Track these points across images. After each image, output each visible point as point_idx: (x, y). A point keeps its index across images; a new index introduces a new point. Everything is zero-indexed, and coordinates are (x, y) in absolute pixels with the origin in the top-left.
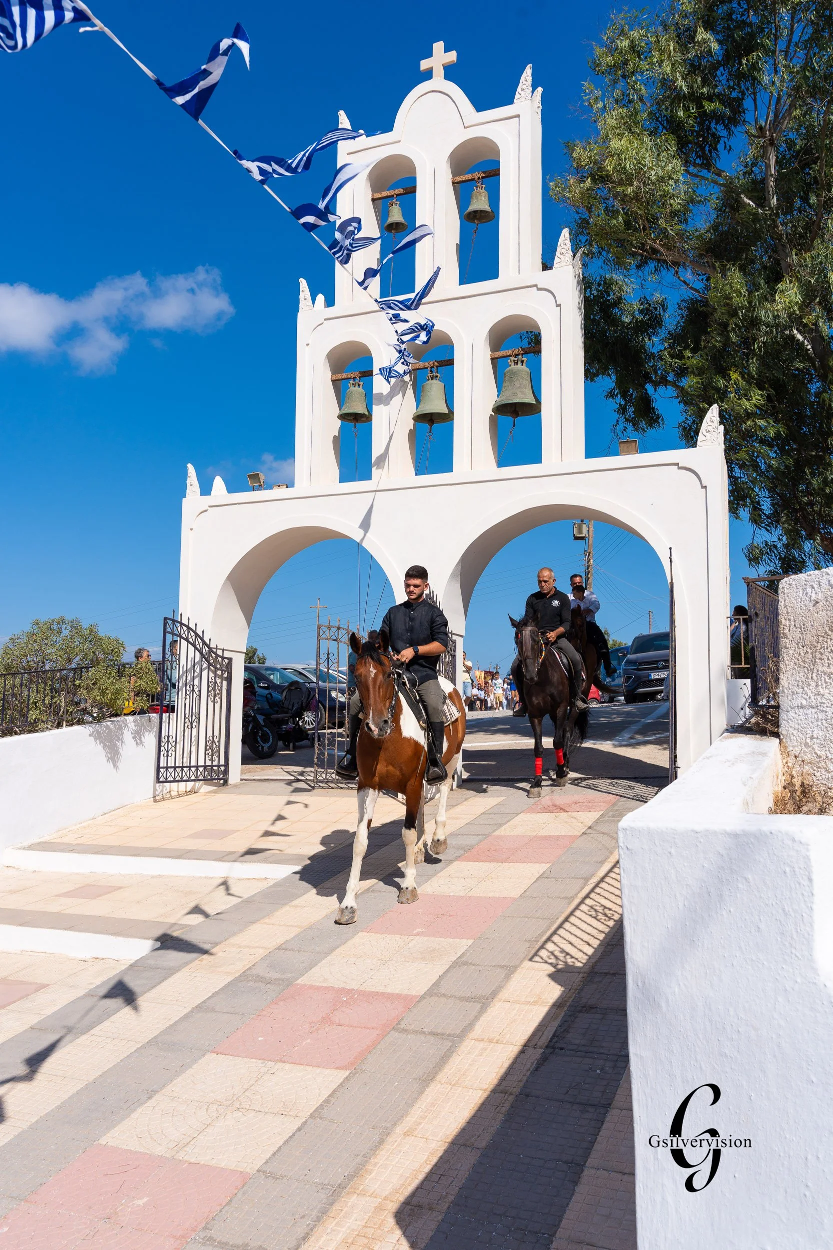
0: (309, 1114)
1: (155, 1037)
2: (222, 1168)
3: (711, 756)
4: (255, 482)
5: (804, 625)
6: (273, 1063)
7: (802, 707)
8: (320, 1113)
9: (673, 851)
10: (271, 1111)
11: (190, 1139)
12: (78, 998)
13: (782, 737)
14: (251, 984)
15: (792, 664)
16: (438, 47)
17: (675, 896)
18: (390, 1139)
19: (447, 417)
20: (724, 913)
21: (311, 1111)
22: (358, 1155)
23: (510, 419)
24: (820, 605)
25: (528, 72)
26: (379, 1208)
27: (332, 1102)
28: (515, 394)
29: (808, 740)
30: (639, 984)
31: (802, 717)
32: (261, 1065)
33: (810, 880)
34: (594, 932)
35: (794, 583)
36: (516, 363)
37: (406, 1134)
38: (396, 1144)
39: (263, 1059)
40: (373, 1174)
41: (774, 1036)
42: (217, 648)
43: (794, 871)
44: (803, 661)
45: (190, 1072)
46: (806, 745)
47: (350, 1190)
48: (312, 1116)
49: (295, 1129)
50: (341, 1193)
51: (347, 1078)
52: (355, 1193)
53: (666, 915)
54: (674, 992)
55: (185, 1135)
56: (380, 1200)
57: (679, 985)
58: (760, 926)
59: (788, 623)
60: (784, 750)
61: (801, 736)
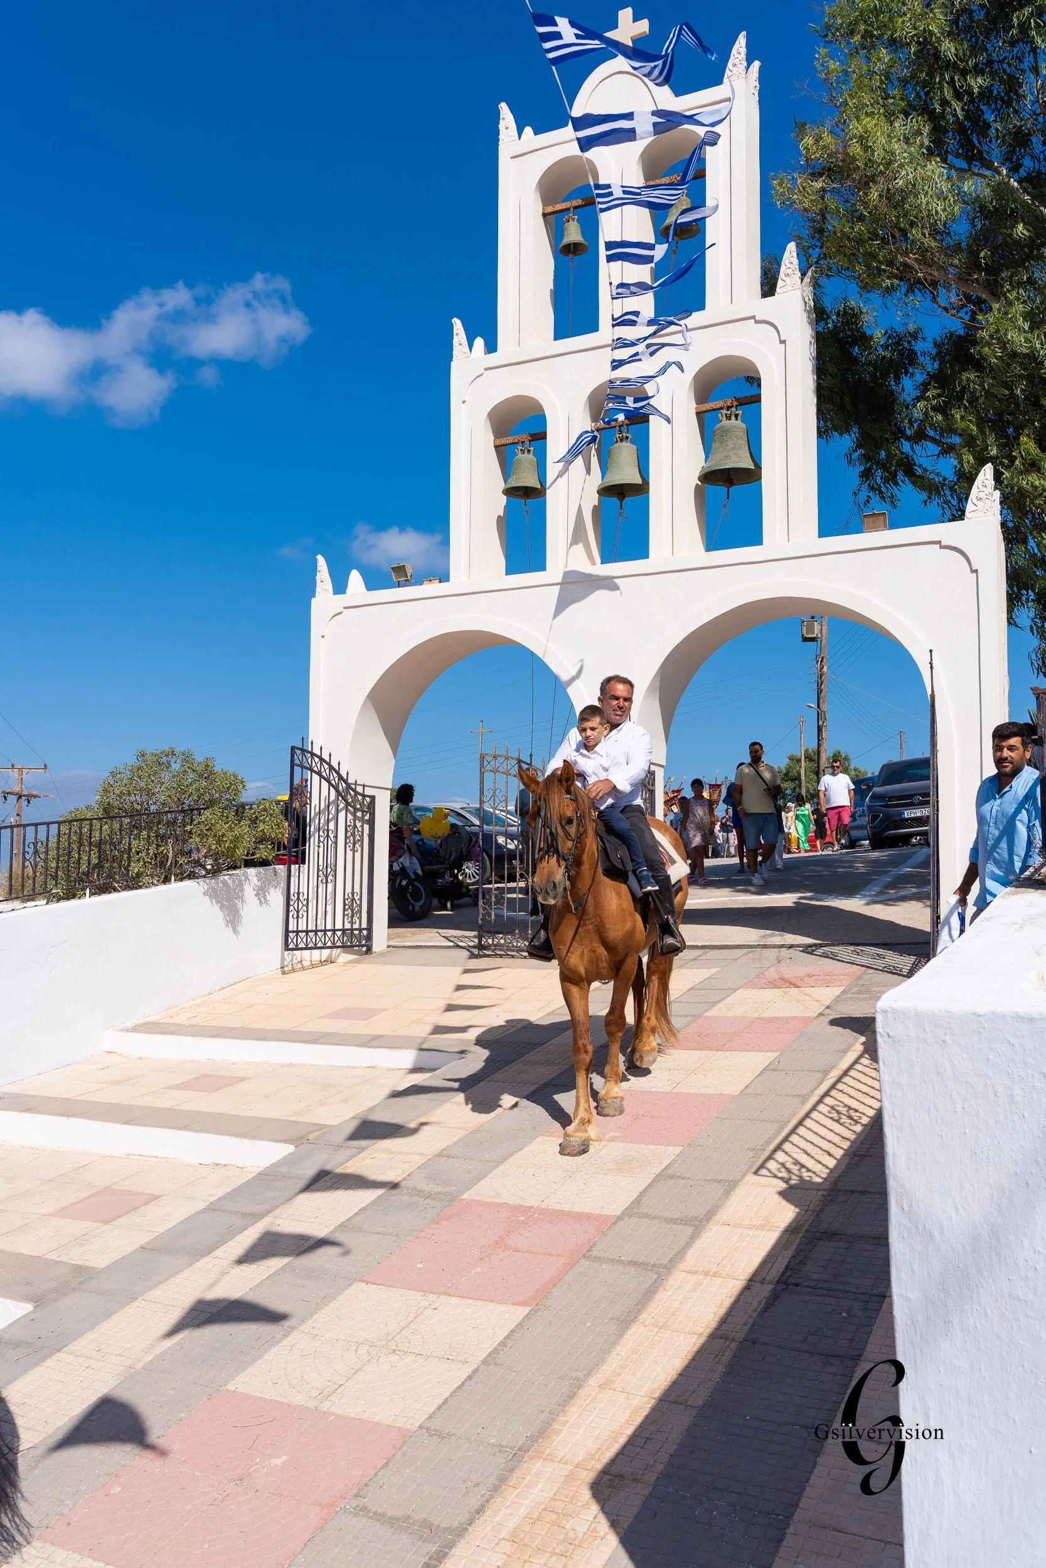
0: (481, 1359)
1: (291, 1262)
2: (376, 1423)
3: (992, 918)
4: (400, 576)
6: (436, 1296)
8: (495, 1358)
9: (948, 1038)
10: (434, 1354)
11: (337, 1387)
12: (198, 1213)
14: (406, 1198)
16: (625, 15)
17: (951, 1096)
18: (582, 1393)
19: (641, 489)
20: (1016, 1118)
21: (485, 1355)
22: (543, 1412)
23: (724, 489)
25: (741, 41)
26: (570, 1477)
27: (510, 1345)
28: (727, 457)
30: (905, 1207)
32: (420, 1298)
34: (836, 1139)
36: (729, 418)
37: (602, 1387)
38: (590, 1399)
39: (424, 1291)
40: (562, 1435)
42: (356, 784)
45: (334, 1305)
47: (534, 1454)
48: (485, 1362)
49: (465, 1377)
50: (523, 1458)
51: (527, 1315)
52: (540, 1457)
53: (939, 1120)
54: (951, 1218)
55: (330, 1381)
56: (571, 1467)
57: (957, 1209)
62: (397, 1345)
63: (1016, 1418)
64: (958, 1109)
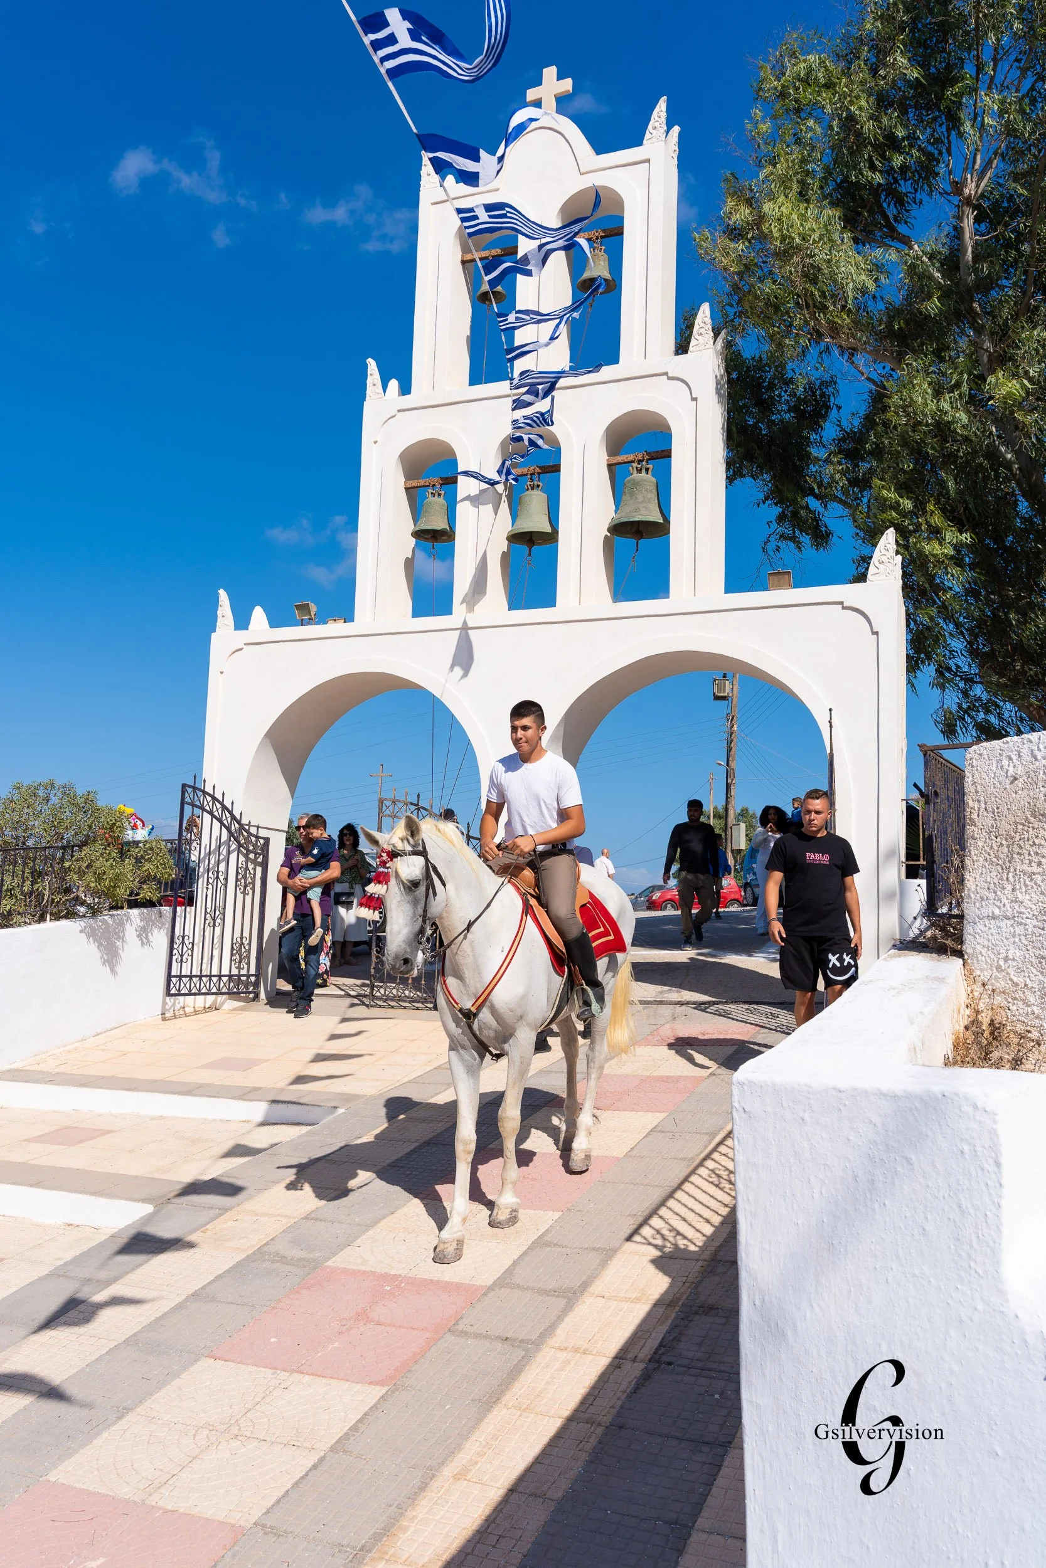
0: (329, 1445)
1: (135, 1335)
2: (207, 1519)
3: (871, 981)
4: (303, 614)
5: (998, 808)
6: (287, 1374)
7: (994, 918)
8: (345, 1444)
9: (807, 1116)
10: (279, 1440)
11: (168, 1476)
12: (40, 1279)
13: (966, 957)
14: (267, 1264)
15: (981, 859)
16: (550, 73)
17: (809, 1179)
18: (434, 1484)
19: (551, 537)
20: (876, 1206)
21: (334, 1441)
22: (390, 1506)
24: (1019, 783)
25: (662, 106)
27: (362, 1430)
28: (637, 510)
29: (1001, 963)
30: (757, 1302)
31: (993, 931)
32: (271, 1376)
33: (998, 1165)
35: (985, 752)
36: (639, 471)
37: (457, 1477)
38: (442, 1491)
39: (275, 1368)
40: (409, 1533)
41: (943, 1385)
42: (249, 825)
43: (975, 1151)
44: (995, 857)
45: (176, 1383)
46: (998, 968)
47: (376, 1556)
48: (333, 1449)
49: (310, 1466)
50: (364, 1559)
51: (382, 1397)
52: (383, 1558)
53: (795, 1206)
54: (805, 1316)
55: (162, 1470)
57: (812, 1306)
58: (927, 1228)
59: (976, 805)
60: (970, 975)
61: (992, 956)
62: (240, 1430)
63: (871, 1546)
64: (816, 1195)
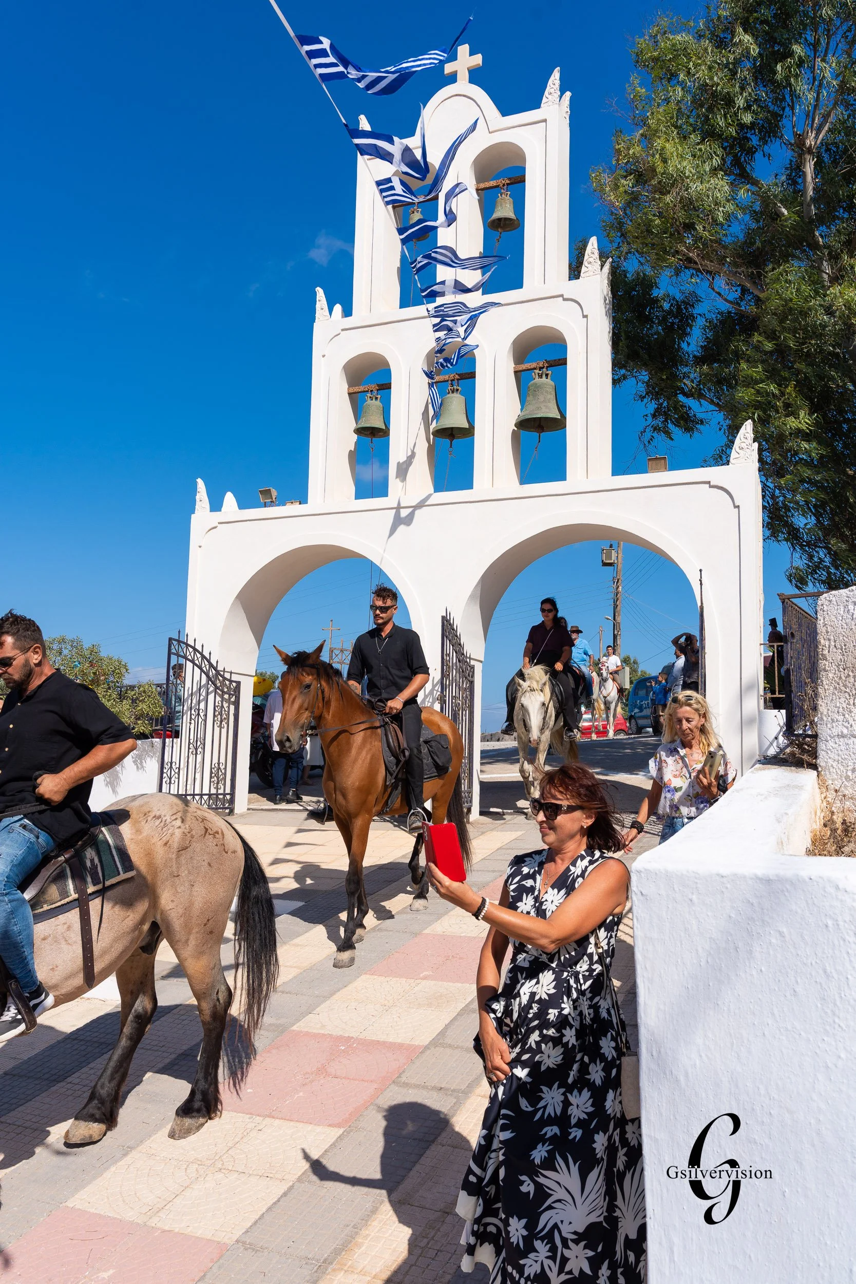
0: (297, 1177)
1: (136, 1087)
2: (197, 1238)
3: (742, 789)
4: (266, 499)
5: (845, 645)
6: (262, 1119)
7: (843, 736)
9: (694, 897)
10: (255, 1173)
11: (165, 1202)
13: (820, 769)
15: (832, 688)
17: (697, 950)
18: (383, 1208)
19: (468, 432)
20: (754, 973)
21: (300, 1173)
22: (348, 1226)
23: (535, 435)
25: (556, 76)
28: (538, 408)
29: (850, 773)
30: (654, 1054)
31: (843, 748)
32: (248, 1120)
35: (834, 599)
36: (540, 376)
37: (402, 1202)
39: (251, 1114)
40: (363, 1248)
41: (813, 1121)
42: (224, 671)
43: (838, 925)
44: (844, 686)
46: (847, 778)
47: (336, 1267)
48: (300, 1179)
49: (281, 1194)
50: (326, 1270)
51: (340, 1137)
52: (342, 1269)
53: (686, 973)
54: (695, 1065)
55: (160, 1198)
56: (369, 1278)
57: (701, 1056)
58: (797, 990)
59: (827, 643)
60: (823, 784)
61: (842, 768)
62: (223, 1164)
63: (752, 1256)
